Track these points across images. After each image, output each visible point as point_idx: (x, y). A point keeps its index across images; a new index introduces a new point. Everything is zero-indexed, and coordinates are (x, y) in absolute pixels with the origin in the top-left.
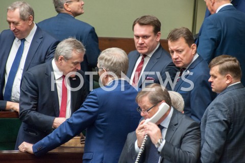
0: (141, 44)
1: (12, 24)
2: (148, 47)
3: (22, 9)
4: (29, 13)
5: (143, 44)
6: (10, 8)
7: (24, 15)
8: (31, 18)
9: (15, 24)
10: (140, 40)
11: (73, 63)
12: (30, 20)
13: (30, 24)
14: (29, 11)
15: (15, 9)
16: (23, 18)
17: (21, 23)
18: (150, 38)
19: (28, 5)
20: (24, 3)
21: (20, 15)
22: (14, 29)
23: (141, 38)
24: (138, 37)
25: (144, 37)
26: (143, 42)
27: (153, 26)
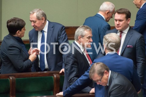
0: (118, 25)
1: (32, 22)
2: (122, 27)
3: (38, 13)
4: (42, 16)
5: (119, 25)
6: (31, 12)
7: (39, 16)
8: (43, 19)
9: (34, 22)
10: (118, 23)
11: (87, 38)
12: (43, 20)
13: (43, 22)
14: (42, 15)
15: (34, 13)
16: (38, 18)
17: (38, 22)
18: (123, 22)
19: (42, 11)
20: (40, 10)
21: (37, 16)
22: (34, 25)
23: (118, 21)
24: (116, 20)
25: (120, 20)
26: (119, 24)
27: (125, 14)
